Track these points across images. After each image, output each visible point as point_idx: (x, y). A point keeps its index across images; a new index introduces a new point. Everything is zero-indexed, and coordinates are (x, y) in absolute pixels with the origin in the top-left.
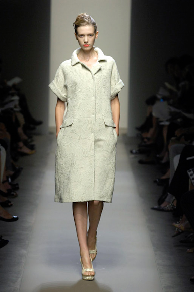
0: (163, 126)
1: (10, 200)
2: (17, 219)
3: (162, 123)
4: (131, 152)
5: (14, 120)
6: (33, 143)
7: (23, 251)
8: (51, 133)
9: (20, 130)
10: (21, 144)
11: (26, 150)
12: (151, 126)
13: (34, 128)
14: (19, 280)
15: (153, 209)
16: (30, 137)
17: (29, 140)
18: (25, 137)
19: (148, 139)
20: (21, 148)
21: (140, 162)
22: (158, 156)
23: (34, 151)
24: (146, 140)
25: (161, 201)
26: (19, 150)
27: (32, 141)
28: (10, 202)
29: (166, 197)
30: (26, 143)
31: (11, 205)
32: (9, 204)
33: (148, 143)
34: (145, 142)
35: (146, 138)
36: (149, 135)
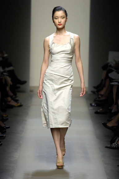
0: (113, 85)
3: (113, 83)
4: (91, 105)
5: (4, 81)
6: (17, 99)
8: (31, 91)
9: (8, 89)
10: (9, 99)
11: (13, 103)
12: (104, 86)
13: (19, 87)
15: (107, 147)
16: (15, 94)
18: (11, 94)
19: (102, 96)
20: (9, 102)
21: (96, 113)
22: (110, 108)
24: (100, 96)
25: (112, 142)
26: (8, 103)
27: (16, 97)
30: (11, 97)
33: (102, 99)
34: (99, 98)
35: (101, 95)
36: (102, 93)
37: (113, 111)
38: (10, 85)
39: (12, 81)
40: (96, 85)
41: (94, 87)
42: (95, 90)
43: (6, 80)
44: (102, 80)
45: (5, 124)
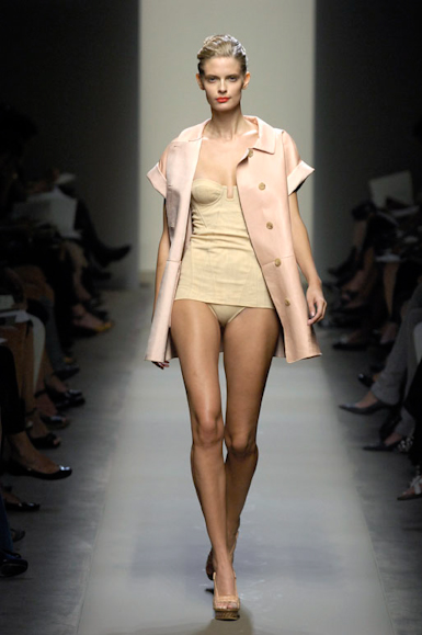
0: (383, 264)
1: (55, 432)
2: (68, 473)
5: (62, 257)
6: (102, 308)
7: (85, 546)
9: (77, 278)
10: (79, 309)
11: (91, 322)
12: (360, 266)
14: (77, 609)
16: (95, 295)
17: (93, 302)
18: (83, 293)
19: (353, 295)
20: (80, 318)
21: (338, 347)
22: (376, 332)
23: (108, 325)
24: (345, 296)
26: (76, 322)
27: (99, 304)
28: (54, 437)
29: (396, 423)
30: (86, 305)
31: (59, 444)
32: (55, 442)
33: (352, 305)
34: (344, 302)
35: (348, 292)
36: (353, 286)
37: (384, 340)
38: (83, 269)
39: (86, 255)
40: (335, 265)
41: (332, 272)
42: (333, 280)
43: (68, 255)
44: (354, 250)
45: (67, 385)
